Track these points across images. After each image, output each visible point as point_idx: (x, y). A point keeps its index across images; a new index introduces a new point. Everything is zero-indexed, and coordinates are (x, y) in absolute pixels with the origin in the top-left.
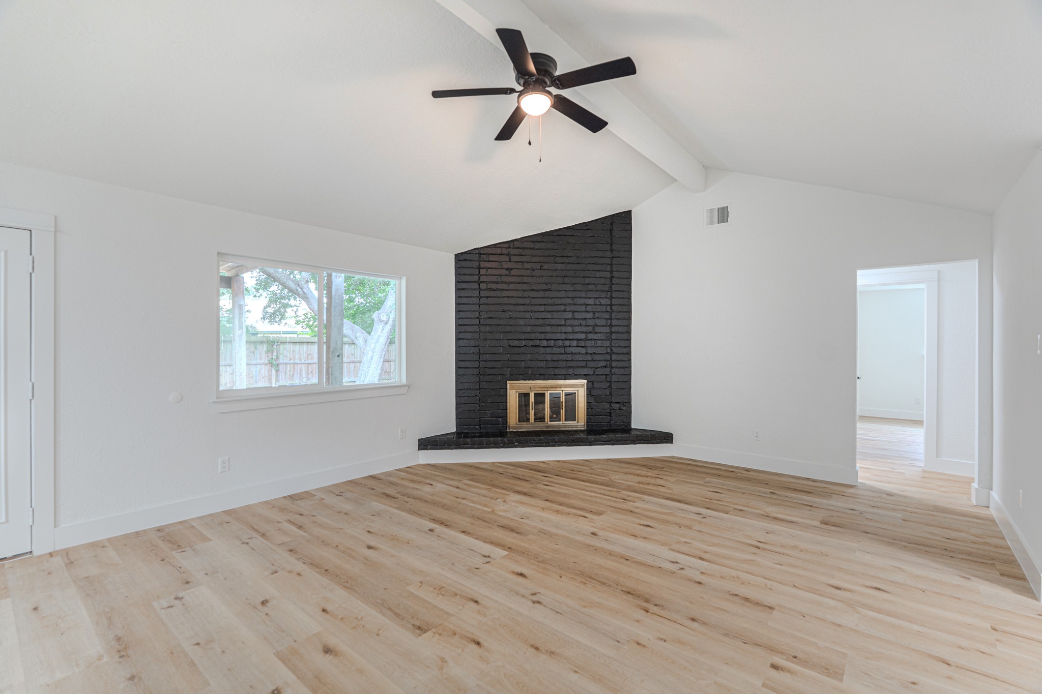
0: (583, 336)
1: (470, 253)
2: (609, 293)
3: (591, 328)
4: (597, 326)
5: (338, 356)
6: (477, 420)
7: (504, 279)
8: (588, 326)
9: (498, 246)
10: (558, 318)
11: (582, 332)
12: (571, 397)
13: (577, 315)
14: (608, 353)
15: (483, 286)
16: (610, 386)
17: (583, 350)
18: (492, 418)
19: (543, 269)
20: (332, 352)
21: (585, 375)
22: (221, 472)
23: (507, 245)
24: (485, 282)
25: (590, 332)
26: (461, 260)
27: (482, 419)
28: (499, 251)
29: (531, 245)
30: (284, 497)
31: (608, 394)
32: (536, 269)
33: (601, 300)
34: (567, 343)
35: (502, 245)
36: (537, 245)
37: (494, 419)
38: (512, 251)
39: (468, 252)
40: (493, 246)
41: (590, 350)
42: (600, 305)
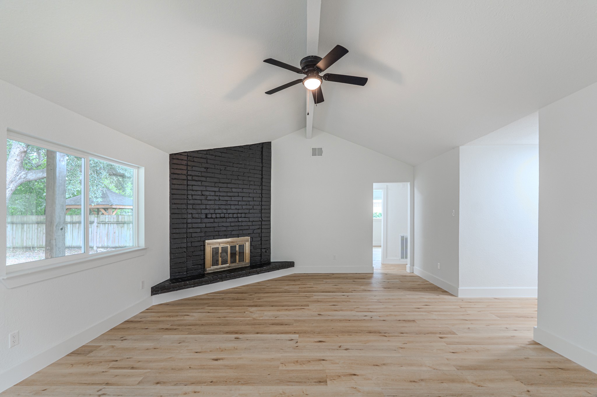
0: (247, 211)
1: (181, 155)
2: (261, 187)
3: (252, 206)
4: (255, 205)
5: (62, 229)
6: (184, 268)
7: (203, 174)
8: (250, 205)
9: (199, 152)
10: (234, 201)
11: (247, 209)
12: (242, 247)
13: (244, 199)
14: (260, 221)
15: (190, 178)
16: (261, 239)
17: (247, 219)
18: (195, 266)
19: (226, 170)
20: (56, 226)
21: (249, 234)
22: (11, 348)
23: (205, 152)
24: (191, 175)
25: (251, 209)
26: (174, 159)
27: (188, 267)
28: (200, 155)
29: (220, 154)
30: (68, 355)
31: (260, 244)
32: (222, 170)
33: (257, 190)
34: (239, 215)
35: (202, 152)
36: (223, 155)
37: (196, 266)
38: (209, 157)
39: (180, 154)
40: (196, 152)
41: (251, 219)
42: (256, 193)
